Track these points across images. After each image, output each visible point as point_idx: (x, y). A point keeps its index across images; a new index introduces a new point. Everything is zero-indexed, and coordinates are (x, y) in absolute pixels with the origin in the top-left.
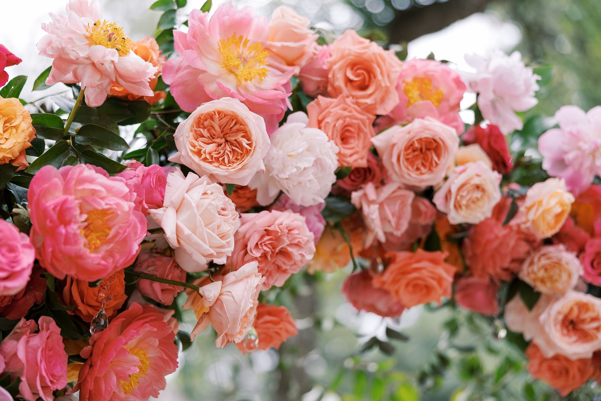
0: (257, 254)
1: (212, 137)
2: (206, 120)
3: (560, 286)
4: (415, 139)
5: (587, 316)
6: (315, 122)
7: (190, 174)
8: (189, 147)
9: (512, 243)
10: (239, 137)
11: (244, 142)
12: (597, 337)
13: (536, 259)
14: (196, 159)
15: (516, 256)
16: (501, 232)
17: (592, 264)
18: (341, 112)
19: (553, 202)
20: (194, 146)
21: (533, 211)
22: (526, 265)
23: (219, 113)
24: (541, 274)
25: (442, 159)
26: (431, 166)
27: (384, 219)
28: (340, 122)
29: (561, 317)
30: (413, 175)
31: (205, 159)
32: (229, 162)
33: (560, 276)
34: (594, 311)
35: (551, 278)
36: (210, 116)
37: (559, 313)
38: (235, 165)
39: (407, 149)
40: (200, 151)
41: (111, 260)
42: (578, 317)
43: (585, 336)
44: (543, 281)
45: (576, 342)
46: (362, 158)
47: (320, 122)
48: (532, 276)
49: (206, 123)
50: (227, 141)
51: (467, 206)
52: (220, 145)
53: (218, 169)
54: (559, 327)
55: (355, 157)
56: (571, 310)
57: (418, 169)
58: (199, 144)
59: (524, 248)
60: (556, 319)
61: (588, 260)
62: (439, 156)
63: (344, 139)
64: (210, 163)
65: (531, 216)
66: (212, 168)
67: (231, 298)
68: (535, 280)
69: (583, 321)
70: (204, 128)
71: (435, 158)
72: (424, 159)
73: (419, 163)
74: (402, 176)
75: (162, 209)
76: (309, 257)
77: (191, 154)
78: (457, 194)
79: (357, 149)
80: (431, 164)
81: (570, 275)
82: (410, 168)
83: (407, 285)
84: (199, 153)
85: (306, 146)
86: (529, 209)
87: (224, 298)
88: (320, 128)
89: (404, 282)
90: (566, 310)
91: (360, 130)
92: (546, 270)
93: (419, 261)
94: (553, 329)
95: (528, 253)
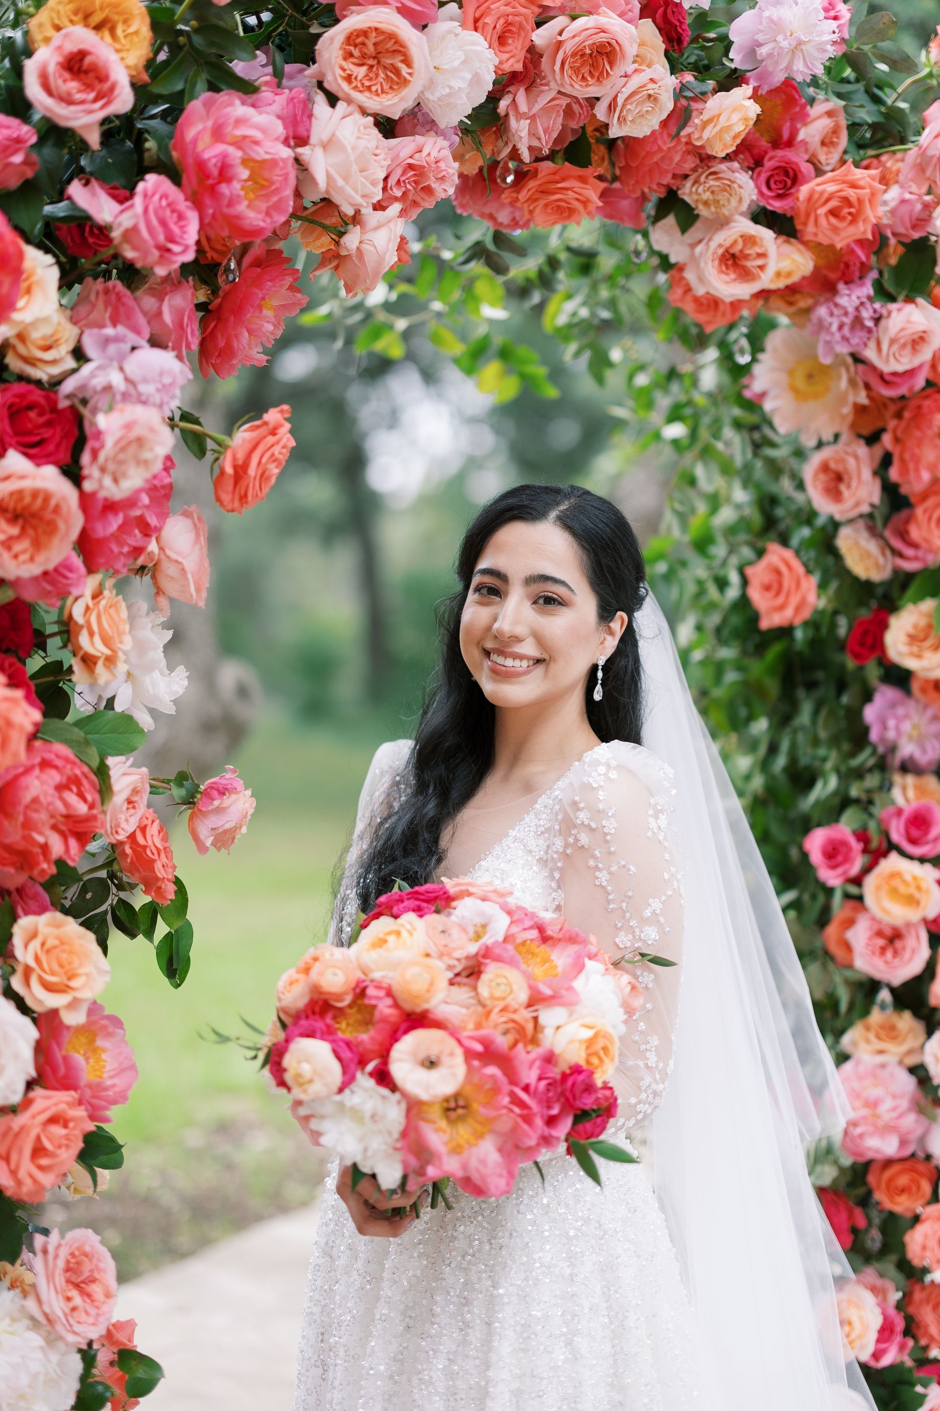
0: (398, 193)
1: (364, 56)
2: (358, 36)
3: (726, 211)
4: (587, 43)
5: (752, 251)
6: (471, 20)
7: (341, 105)
8: (339, 72)
9: (677, 158)
10: (397, 61)
11: (404, 70)
12: (759, 277)
13: (702, 179)
14: (345, 86)
15: (679, 172)
16: (666, 144)
17: (768, 184)
18: (503, 8)
19: (735, 118)
20: (344, 70)
21: (709, 128)
22: (688, 184)
23: (376, 29)
24: (707, 196)
25: (616, 69)
26: (600, 76)
27: (532, 134)
28: (502, 21)
29: (720, 251)
30: (577, 86)
31: (355, 88)
32: (383, 92)
33: (729, 201)
34: (762, 246)
35: (717, 202)
36: (365, 33)
37: (720, 246)
38: (390, 96)
39: (574, 55)
40: (350, 76)
41: (268, 220)
42: (741, 251)
43: (746, 275)
44: (706, 203)
45: (735, 280)
46: (518, 62)
47: (476, 21)
48: (695, 197)
49: (359, 40)
50: (379, 62)
51: (633, 121)
52: (371, 67)
53: (371, 101)
54: (716, 263)
55: (512, 61)
56: (735, 242)
57: (584, 78)
58: (349, 66)
59: (690, 163)
60: (715, 253)
61: (764, 177)
62: (611, 64)
63: (502, 40)
64: (361, 91)
65: (706, 134)
66: (362, 98)
67: (373, 249)
68: (697, 201)
69: (746, 257)
70: (356, 46)
71: (607, 67)
72: (592, 65)
73: (585, 70)
74: (562, 85)
75: (307, 147)
76: (451, 191)
77: (340, 81)
78: (624, 106)
79: (515, 52)
80: (601, 73)
81: (740, 200)
82: (574, 77)
83: (546, 206)
84: (349, 79)
85: (463, 58)
86: (705, 124)
87: (364, 246)
88: (476, 30)
89: (542, 202)
90: (727, 244)
91: (521, 27)
92: (713, 192)
93: (563, 180)
94: (710, 264)
95: (694, 170)
